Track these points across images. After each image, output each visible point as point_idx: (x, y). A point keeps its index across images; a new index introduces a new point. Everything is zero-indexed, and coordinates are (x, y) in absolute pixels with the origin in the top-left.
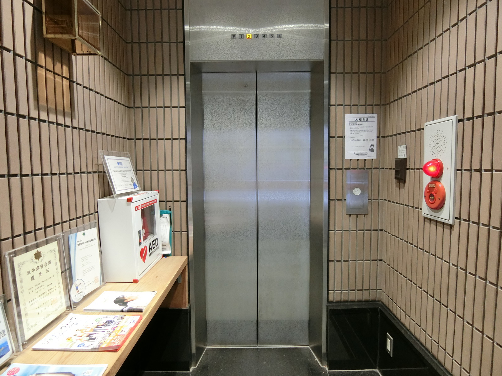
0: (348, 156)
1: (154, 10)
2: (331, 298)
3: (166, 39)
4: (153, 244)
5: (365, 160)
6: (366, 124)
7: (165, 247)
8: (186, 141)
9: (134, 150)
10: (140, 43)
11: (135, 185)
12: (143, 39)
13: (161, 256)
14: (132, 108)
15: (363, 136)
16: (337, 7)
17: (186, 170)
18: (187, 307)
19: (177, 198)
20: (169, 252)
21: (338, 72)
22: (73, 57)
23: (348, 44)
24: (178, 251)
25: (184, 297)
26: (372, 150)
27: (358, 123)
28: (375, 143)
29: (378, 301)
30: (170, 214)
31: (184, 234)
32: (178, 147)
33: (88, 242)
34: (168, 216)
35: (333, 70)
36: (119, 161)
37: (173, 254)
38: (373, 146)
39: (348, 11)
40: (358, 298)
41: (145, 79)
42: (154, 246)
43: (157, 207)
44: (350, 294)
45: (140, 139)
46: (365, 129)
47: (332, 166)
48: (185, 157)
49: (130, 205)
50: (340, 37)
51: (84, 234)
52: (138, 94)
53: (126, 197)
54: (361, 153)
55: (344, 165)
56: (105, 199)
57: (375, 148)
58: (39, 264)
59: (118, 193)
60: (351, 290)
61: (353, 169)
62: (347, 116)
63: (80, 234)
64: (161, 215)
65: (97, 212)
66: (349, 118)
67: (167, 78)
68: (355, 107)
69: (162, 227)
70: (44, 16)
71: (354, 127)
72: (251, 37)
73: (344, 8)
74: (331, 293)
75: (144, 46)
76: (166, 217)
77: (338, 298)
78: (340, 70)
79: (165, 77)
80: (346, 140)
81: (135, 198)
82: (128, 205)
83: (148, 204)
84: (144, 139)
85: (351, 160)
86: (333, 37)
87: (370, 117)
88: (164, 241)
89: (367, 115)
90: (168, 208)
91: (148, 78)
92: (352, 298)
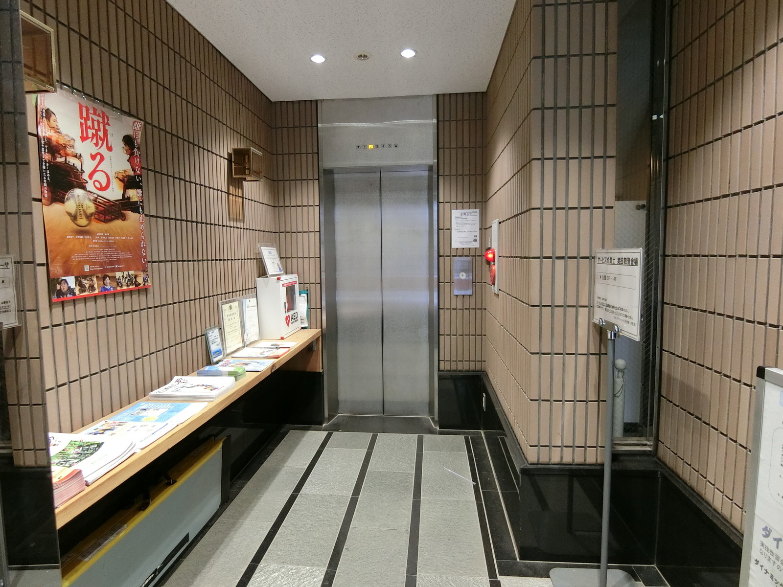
0: (455, 245)
1: (294, 127)
2: (442, 368)
3: (304, 151)
4: (294, 316)
5: (470, 248)
6: (469, 218)
7: (303, 321)
8: (320, 234)
9: (278, 241)
10: (283, 154)
11: (280, 269)
12: (286, 151)
13: (300, 328)
14: (276, 207)
15: (467, 228)
16: (444, 121)
17: (320, 257)
18: (321, 371)
19: (313, 281)
20: (306, 325)
21: (446, 174)
22: (244, 182)
23: (453, 151)
24: (314, 325)
25: (318, 362)
26: (475, 240)
27: (463, 217)
28: (478, 234)
29: (483, 371)
30: (307, 294)
31: (319, 311)
32: (314, 238)
33: (252, 307)
34: (305, 295)
35: (441, 173)
36: (270, 251)
37: (309, 327)
38: (476, 236)
39: (453, 124)
40: (466, 368)
41: (287, 183)
42: (295, 317)
43: (297, 287)
44: (458, 364)
45: (283, 232)
46: (468, 222)
47: (441, 253)
48: (319, 247)
49: (279, 282)
50: (447, 145)
51: (250, 301)
52: (281, 196)
53: (276, 277)
54: (466, 242)
55: (452, 252)
56: (261, 279)
57: (478, 239)
58: (231, 313)
59: (270, 274)
60: (459, 361)
61: (459, 256)
62: (454, 212)
63: (248, 300)
64: (300, 294)
65: (256, 288)
66: (455, 213)
67: (304, 182)
68: (461, 204)
69: (300, 304)
70: (233, 164)
71: (460, 220)
72: (372, 148)
73: (450, 121)
74: (442, 363)
75: (286, 157)
76: (304, 297)
77: (448, 368)
78: (447, 173)
79: (303, 181)
80: (453, 231)
81: (282, 278)
82: (277, 282)
83: (291, 283)
84: (286, 232)
85: (457, 249)
86: (441, 145)
87: (474, 212)
88: (302, 316)
89: (470, 211)
90: (306, 289)
91: (290, 182)
92: (460, 368)
